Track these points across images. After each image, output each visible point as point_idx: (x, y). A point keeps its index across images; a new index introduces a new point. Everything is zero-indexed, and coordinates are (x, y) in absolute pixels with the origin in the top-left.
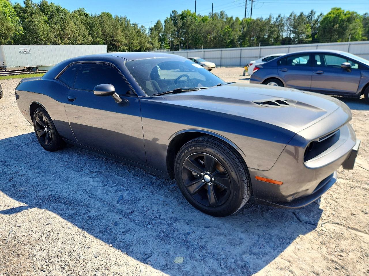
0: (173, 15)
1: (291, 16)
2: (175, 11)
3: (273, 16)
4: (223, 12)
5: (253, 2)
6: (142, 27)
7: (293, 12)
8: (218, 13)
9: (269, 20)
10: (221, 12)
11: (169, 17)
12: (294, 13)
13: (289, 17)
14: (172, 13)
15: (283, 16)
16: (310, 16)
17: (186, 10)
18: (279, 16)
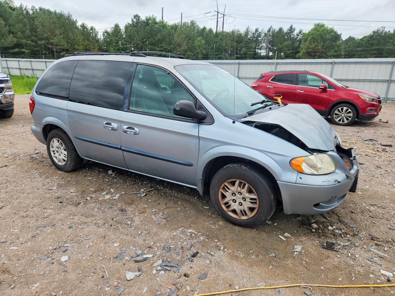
0: (135, 20)
1: (269, 31)
2: (137, 16)
3: (251, 29)
4: (194, 22)
5: (225, 16)
6: (92, 29)
7: (271, 27)
8: (188, 23)
9: (247, 33)
10: (192, 22)
11: (130, 22)
12: (273, 29)
13: (266, 32)
14: (134, 19)
15: (261, 32)
16: (289, 33)
17: (151, 16)
18: (257, 30)
